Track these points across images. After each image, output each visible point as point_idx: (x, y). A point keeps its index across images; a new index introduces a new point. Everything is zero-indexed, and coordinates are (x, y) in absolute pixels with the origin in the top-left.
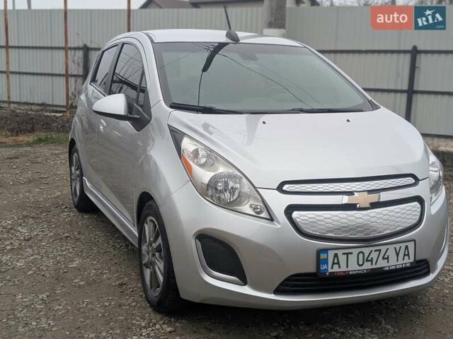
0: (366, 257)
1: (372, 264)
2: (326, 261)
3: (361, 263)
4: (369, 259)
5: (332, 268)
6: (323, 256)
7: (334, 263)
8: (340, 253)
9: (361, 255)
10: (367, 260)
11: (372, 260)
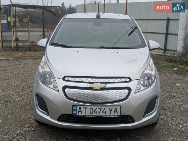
0: (94, 111)
1: (97, 114)
2: (76, 110)
3: (91, 112)
4: (96, 111)
5: (78, 113)
6: (74, 108)
7: (79, 111)
8: (82, 107)
9: (91, 109)
10: (95, 112)
11: (97, 112)
